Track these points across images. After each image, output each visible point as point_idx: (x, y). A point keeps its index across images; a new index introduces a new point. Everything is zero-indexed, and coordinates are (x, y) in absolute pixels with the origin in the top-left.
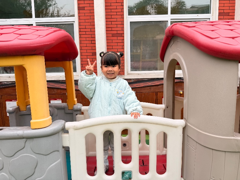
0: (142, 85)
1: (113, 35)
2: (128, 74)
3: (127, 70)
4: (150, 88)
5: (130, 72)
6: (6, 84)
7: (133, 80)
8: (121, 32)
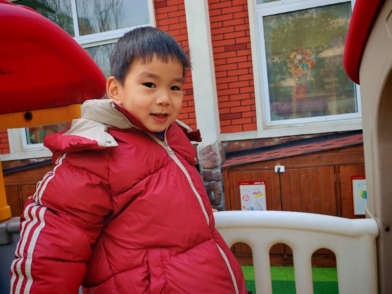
0: (299, 150)
1: (228, 49)
2: (266, 128)
3: (263, 119)
4: (319, 158)
5: (269, 122)
7: (276, 140)
8: (244, 40)
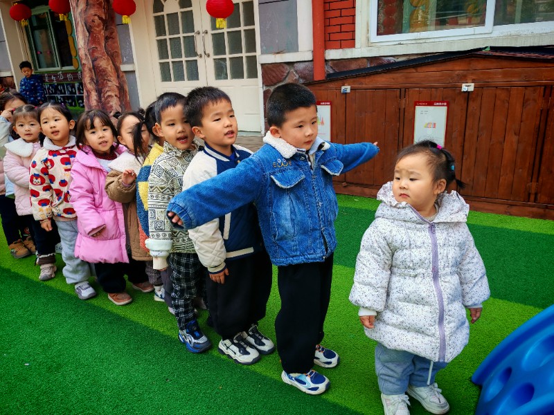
6: (393, 63)
